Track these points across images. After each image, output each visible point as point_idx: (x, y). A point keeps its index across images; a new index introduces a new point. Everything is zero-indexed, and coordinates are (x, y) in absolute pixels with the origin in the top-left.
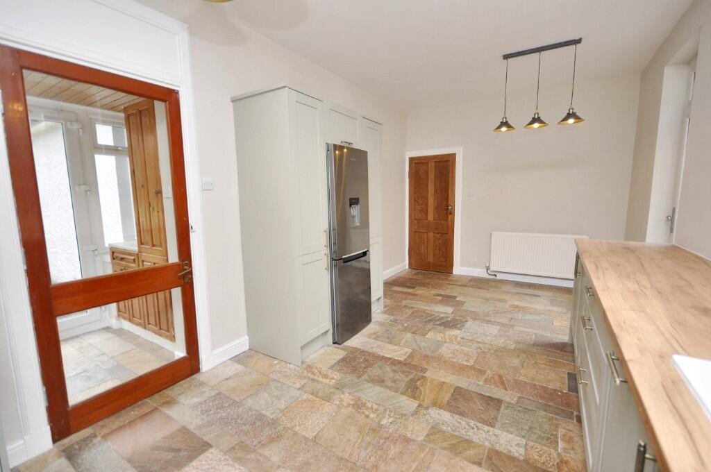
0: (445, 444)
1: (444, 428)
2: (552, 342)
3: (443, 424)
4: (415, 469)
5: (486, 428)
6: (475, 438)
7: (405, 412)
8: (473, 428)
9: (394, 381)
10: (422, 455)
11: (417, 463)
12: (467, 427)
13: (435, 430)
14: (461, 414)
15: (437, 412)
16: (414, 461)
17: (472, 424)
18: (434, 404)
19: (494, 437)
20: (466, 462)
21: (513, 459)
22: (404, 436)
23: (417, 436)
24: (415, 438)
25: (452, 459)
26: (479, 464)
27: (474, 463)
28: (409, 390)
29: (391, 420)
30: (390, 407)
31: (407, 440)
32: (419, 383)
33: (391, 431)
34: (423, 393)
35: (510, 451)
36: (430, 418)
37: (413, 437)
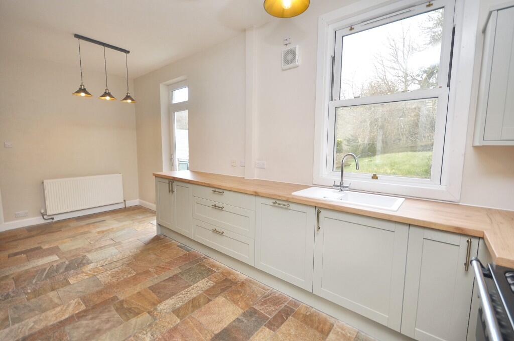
0: (190, 309)
1: (178, 306)
2: (151, 239)
3: (175, 305)
4: (199, 331)
5: (190, 288)
6: (194, 295)
7: (149, 323)
8: (187, 293)
9: (108, 321)
10: (191, 323)
11: (195, 329)
12: (184, 295)
13: (176, 311)
14: (173, 294)
15: (163, 305)
16: (193, 330)
17: (184, 293)
18: (154, 304)
19: (198, 288)
20: (206, 305)
21: (213, 287)
22: (170, 330)
23: (175, 322)
24: (176, 324)
25: (201, 310)
26: (209, 300)
27: (208, 302)
28: (128, 314)
29: (149, 334)
30: (135, 331)
31: (175, 329)
32: (125, 306)
33: (160, 337)
34: (139, 307)
35: (209, 286)
36: (165, 311)
37: (174, 324)
